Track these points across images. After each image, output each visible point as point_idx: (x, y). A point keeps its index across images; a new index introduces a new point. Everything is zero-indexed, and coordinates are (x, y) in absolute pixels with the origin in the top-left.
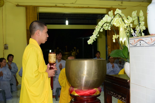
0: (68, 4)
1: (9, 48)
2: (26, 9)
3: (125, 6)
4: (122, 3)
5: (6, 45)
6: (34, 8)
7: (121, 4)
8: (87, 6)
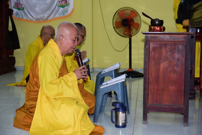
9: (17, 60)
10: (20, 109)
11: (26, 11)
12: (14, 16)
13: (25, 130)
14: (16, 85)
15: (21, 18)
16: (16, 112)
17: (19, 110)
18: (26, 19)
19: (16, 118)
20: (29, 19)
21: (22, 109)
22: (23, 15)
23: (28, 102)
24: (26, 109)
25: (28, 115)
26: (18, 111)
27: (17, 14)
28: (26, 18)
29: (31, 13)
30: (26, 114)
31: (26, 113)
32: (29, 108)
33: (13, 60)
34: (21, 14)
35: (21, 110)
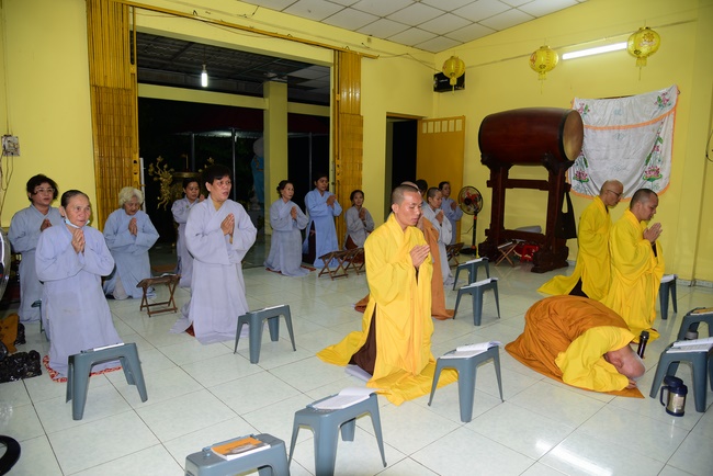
0: (231, 15)
1: (21, 150)
2: (87, 5)
3: (378, 51)
4: (369, 40)
5: (9, 139)
6: (120, 10)
7: (367, 44)
8: (285, 33)
11: (592, 185)
15: (583, 194)
18: (590, 195)
22: (586, 189)
27: (579, 187)
28: (590, 193)
34: (583, 188)
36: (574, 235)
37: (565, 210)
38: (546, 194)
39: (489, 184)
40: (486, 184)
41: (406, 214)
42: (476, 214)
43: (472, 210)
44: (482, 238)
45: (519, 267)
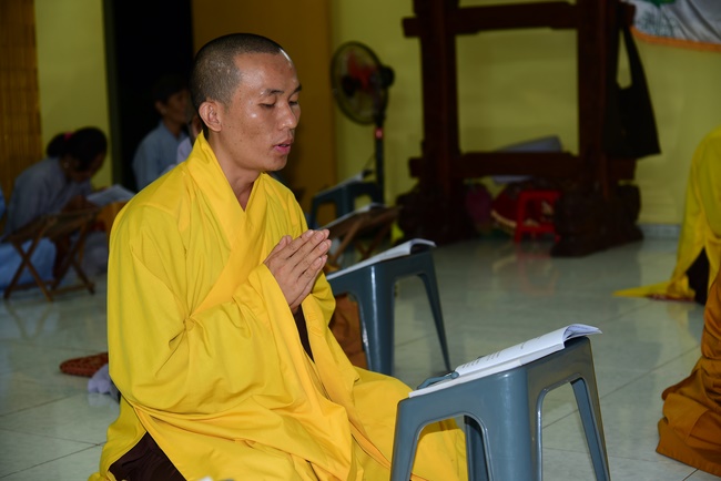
9: (646, 197)
10: (676, 389)
11: (685, 9)
12: (639, 28)
13: (704, 470)
14: (651, 296)
15: (665, 36)
16: (664, 396)
17: (674, 392)
18: (683, 37)
19: (665, 419)
20: (696, 39)
21: (685, 390)
22: (673, 23)
23: (715, 363)
24: (703, 390)
25: (714, 415)
26: (670, 396)
27: (650, 20)
28: (684, 32)
29: (705, 15)
30: (704, 410)
31: (705, 405)
32: (715, 386)
33: (632, 200)
34: (664, 21)
35: (682, 394)
36: (654, 149)
37: (624, 79)
38: (567, 39)
39: (409, 28)
40: (399, 30)
41: (252, 132)
42: (379, 120)
43: (368, 112)
44: (400, 182)
45: (513, 258)
